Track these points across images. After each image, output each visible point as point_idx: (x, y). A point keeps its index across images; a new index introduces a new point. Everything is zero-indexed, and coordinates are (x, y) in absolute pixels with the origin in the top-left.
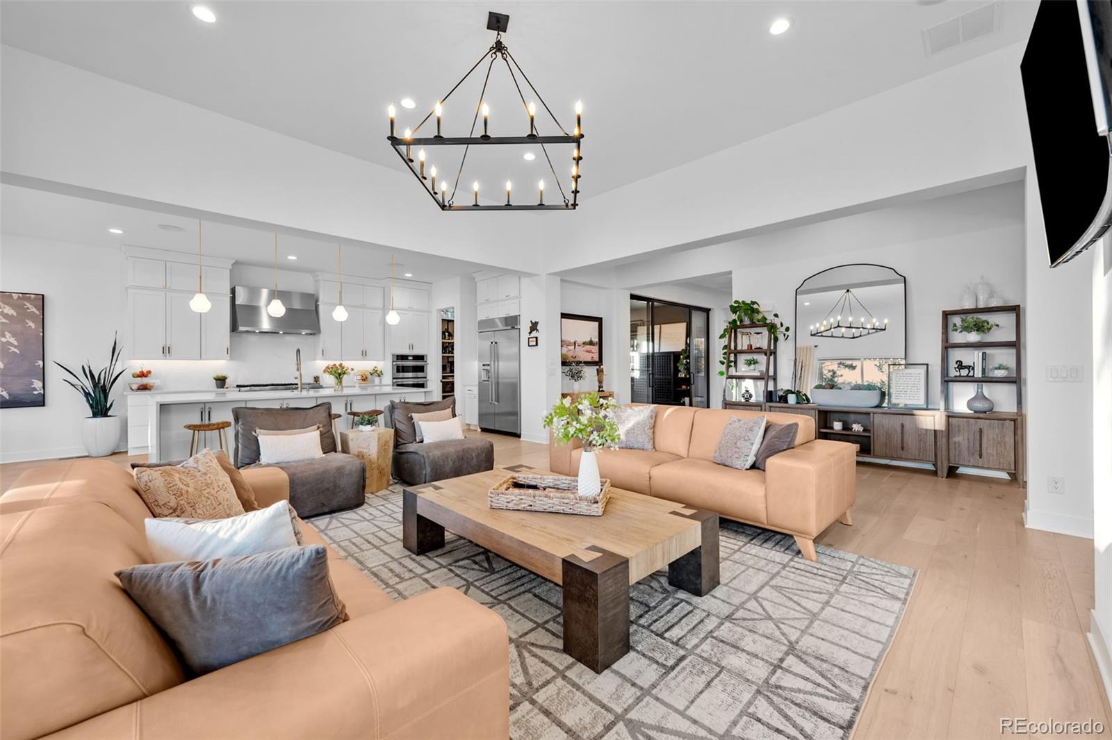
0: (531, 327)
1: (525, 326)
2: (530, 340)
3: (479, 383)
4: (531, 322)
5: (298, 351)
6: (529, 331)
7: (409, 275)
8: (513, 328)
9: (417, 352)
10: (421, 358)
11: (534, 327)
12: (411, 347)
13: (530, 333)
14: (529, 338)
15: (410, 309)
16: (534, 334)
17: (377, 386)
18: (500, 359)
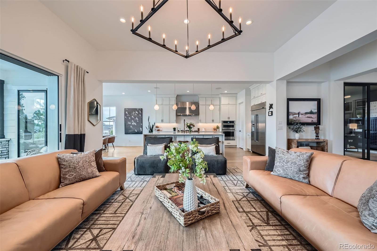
0: (270, 107)
1: (268, 107)
2: (269, 113)
3: (251, 132)
4: (270, 104)
5: (184, 120)
6: (269, 108)
7: (226, 92)
8: (263, 108)
9: (231, 120)
10: (233, 122)
11: (271, 106)
12: (229, 118)
13: (269, 110)
14: (269, 112)
15: (229, 104)
16: (271, 110)
17: (218, 132)
18: (259, 122)
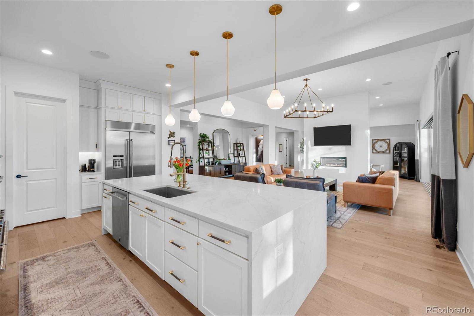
2: (170, 141)
8: (152, 133)
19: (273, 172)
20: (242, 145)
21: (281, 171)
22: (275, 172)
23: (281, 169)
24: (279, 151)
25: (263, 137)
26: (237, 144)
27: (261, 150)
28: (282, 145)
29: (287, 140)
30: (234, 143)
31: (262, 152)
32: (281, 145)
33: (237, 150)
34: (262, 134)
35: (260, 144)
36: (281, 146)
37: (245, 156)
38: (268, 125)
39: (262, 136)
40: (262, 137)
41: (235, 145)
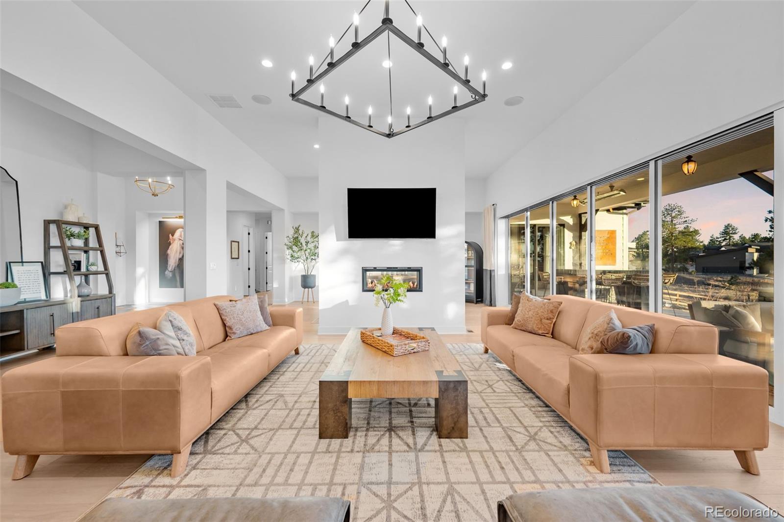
19: (230, 328)
20: (92, 231)
21: (261, 317)
22: (238, 329)
23: (259, 313)
24: (232, 258)
25: (185, 221)
26: (64, 226)
27: (178, 256)
28: (238, 242)
29: (249, 234)
30: (47, 223)
31: (181, 260)
32: (234, 243)
33: (63, 247)
34: (181, 213)
35: (174, 240)
36: (235, 245)
37: (106, 272)
38: (204, 170)
39: (181, 217)
40: (182, 220)
41: (53, 228)
